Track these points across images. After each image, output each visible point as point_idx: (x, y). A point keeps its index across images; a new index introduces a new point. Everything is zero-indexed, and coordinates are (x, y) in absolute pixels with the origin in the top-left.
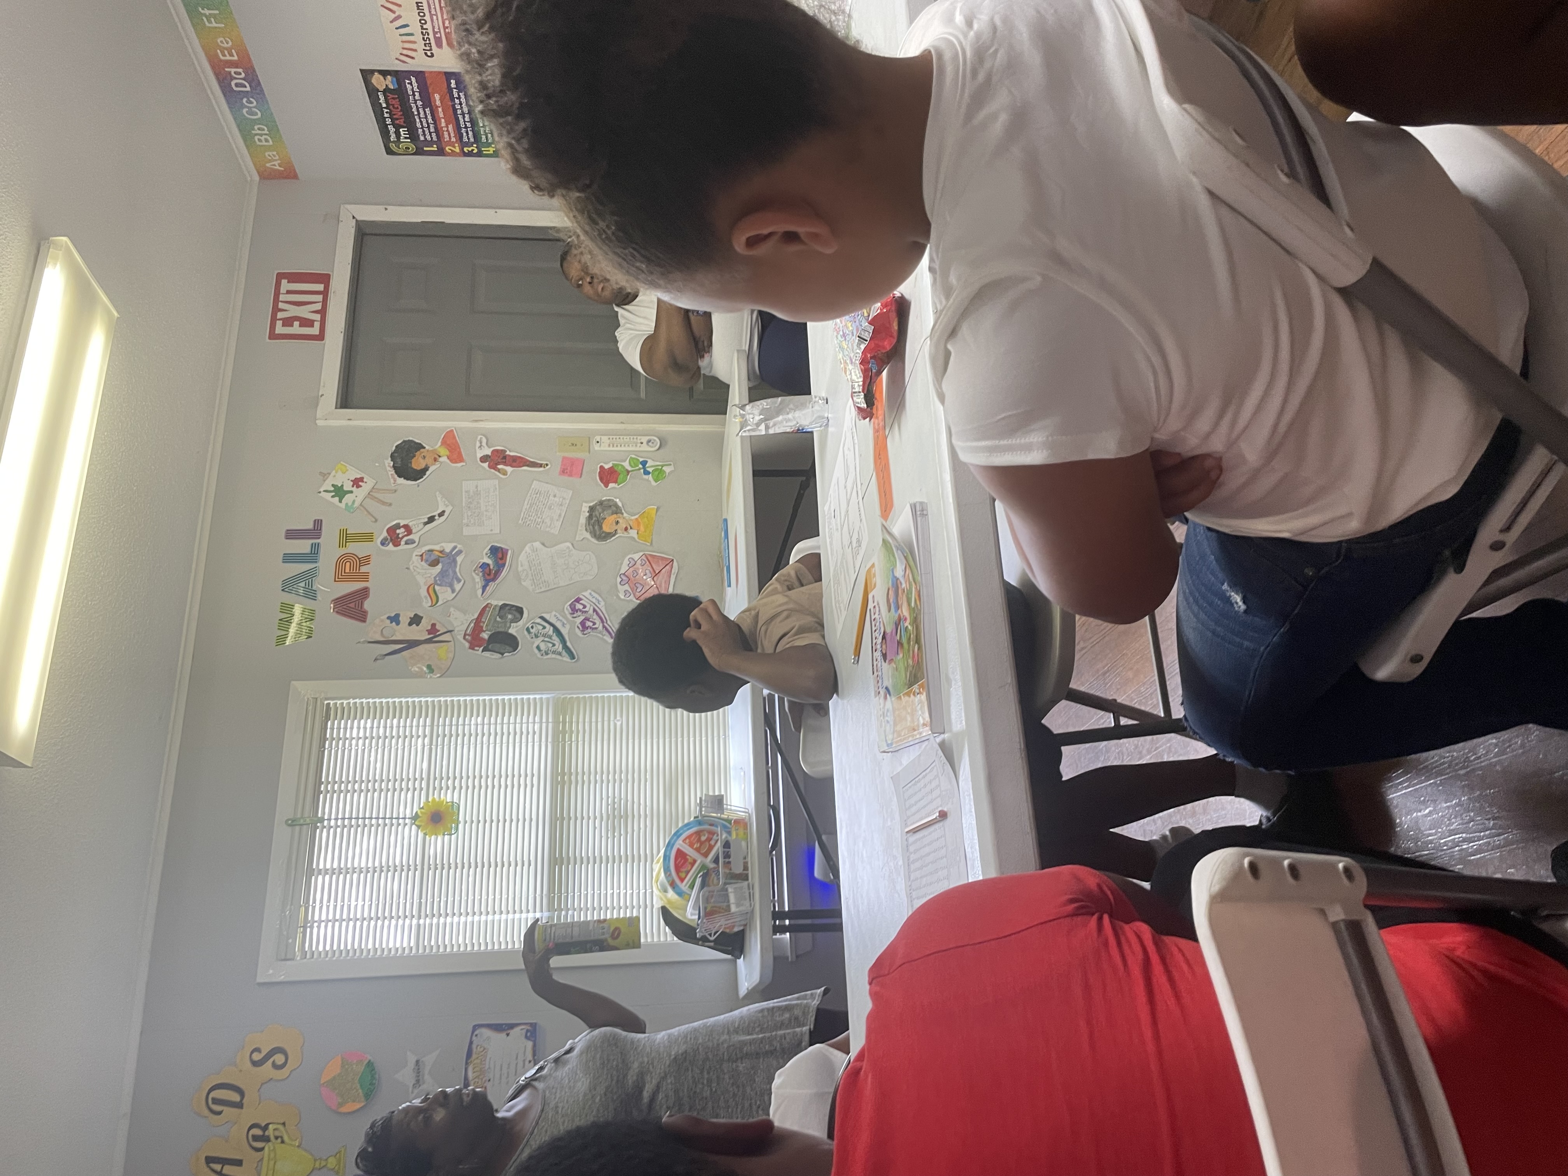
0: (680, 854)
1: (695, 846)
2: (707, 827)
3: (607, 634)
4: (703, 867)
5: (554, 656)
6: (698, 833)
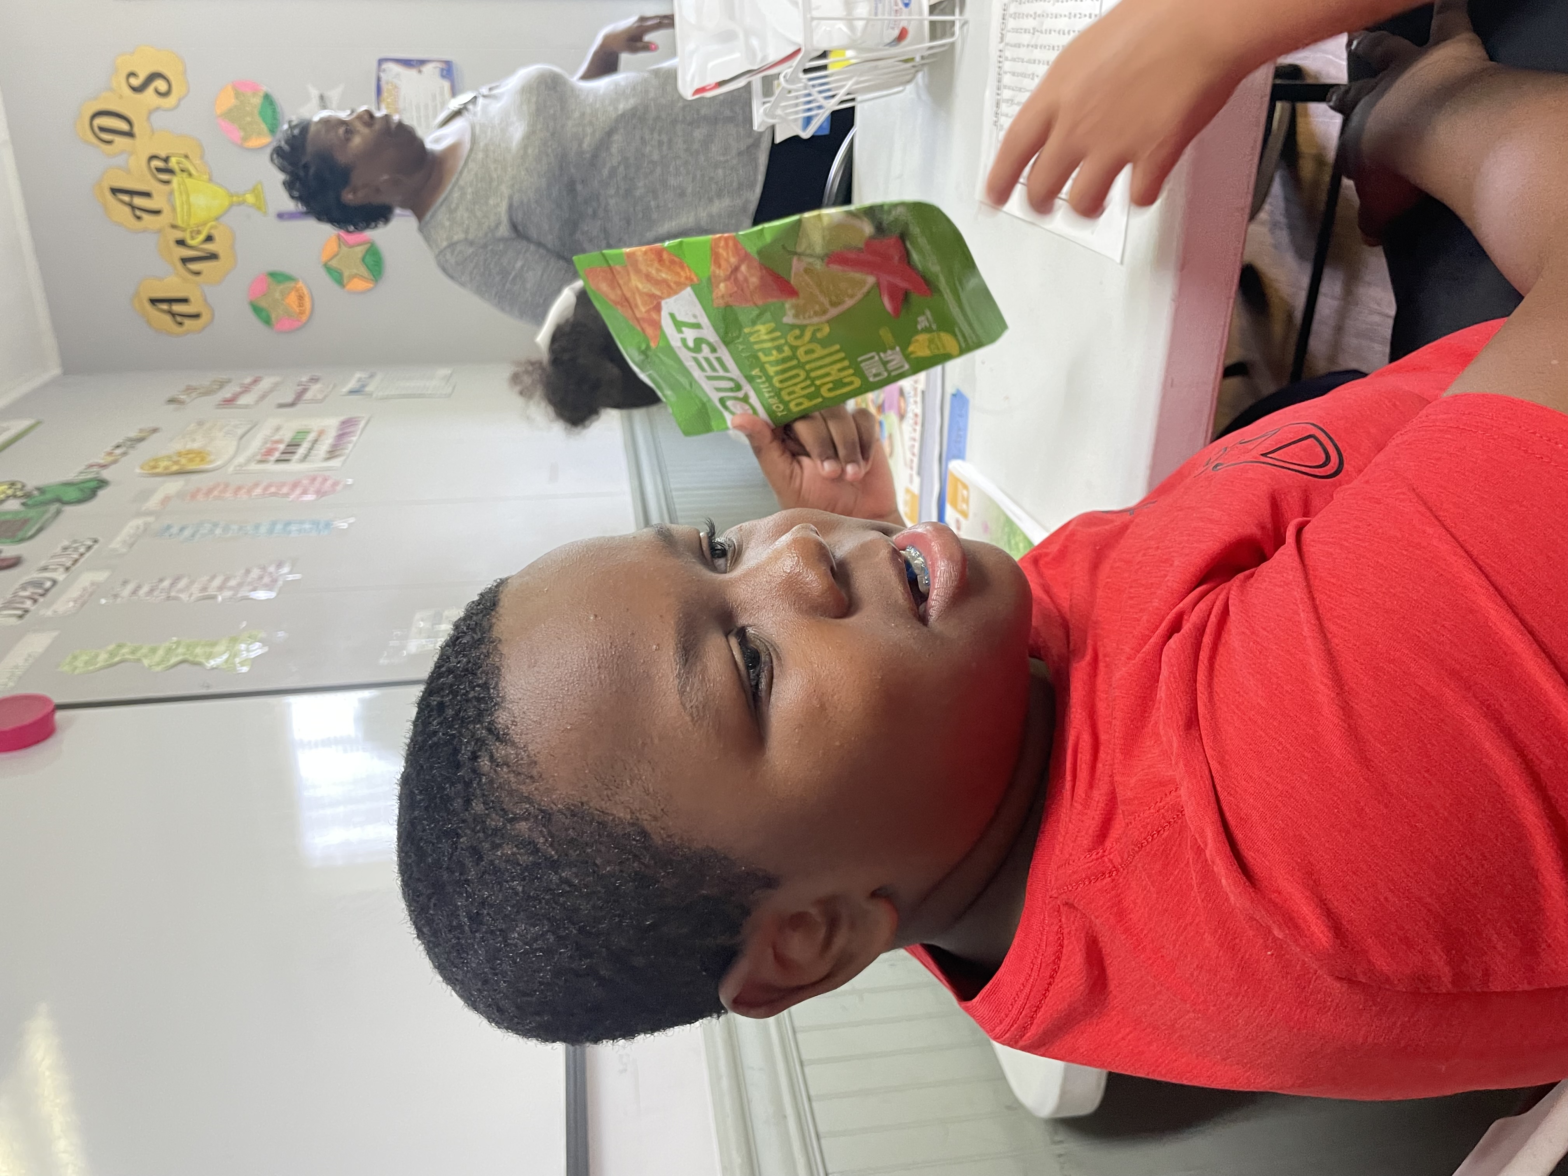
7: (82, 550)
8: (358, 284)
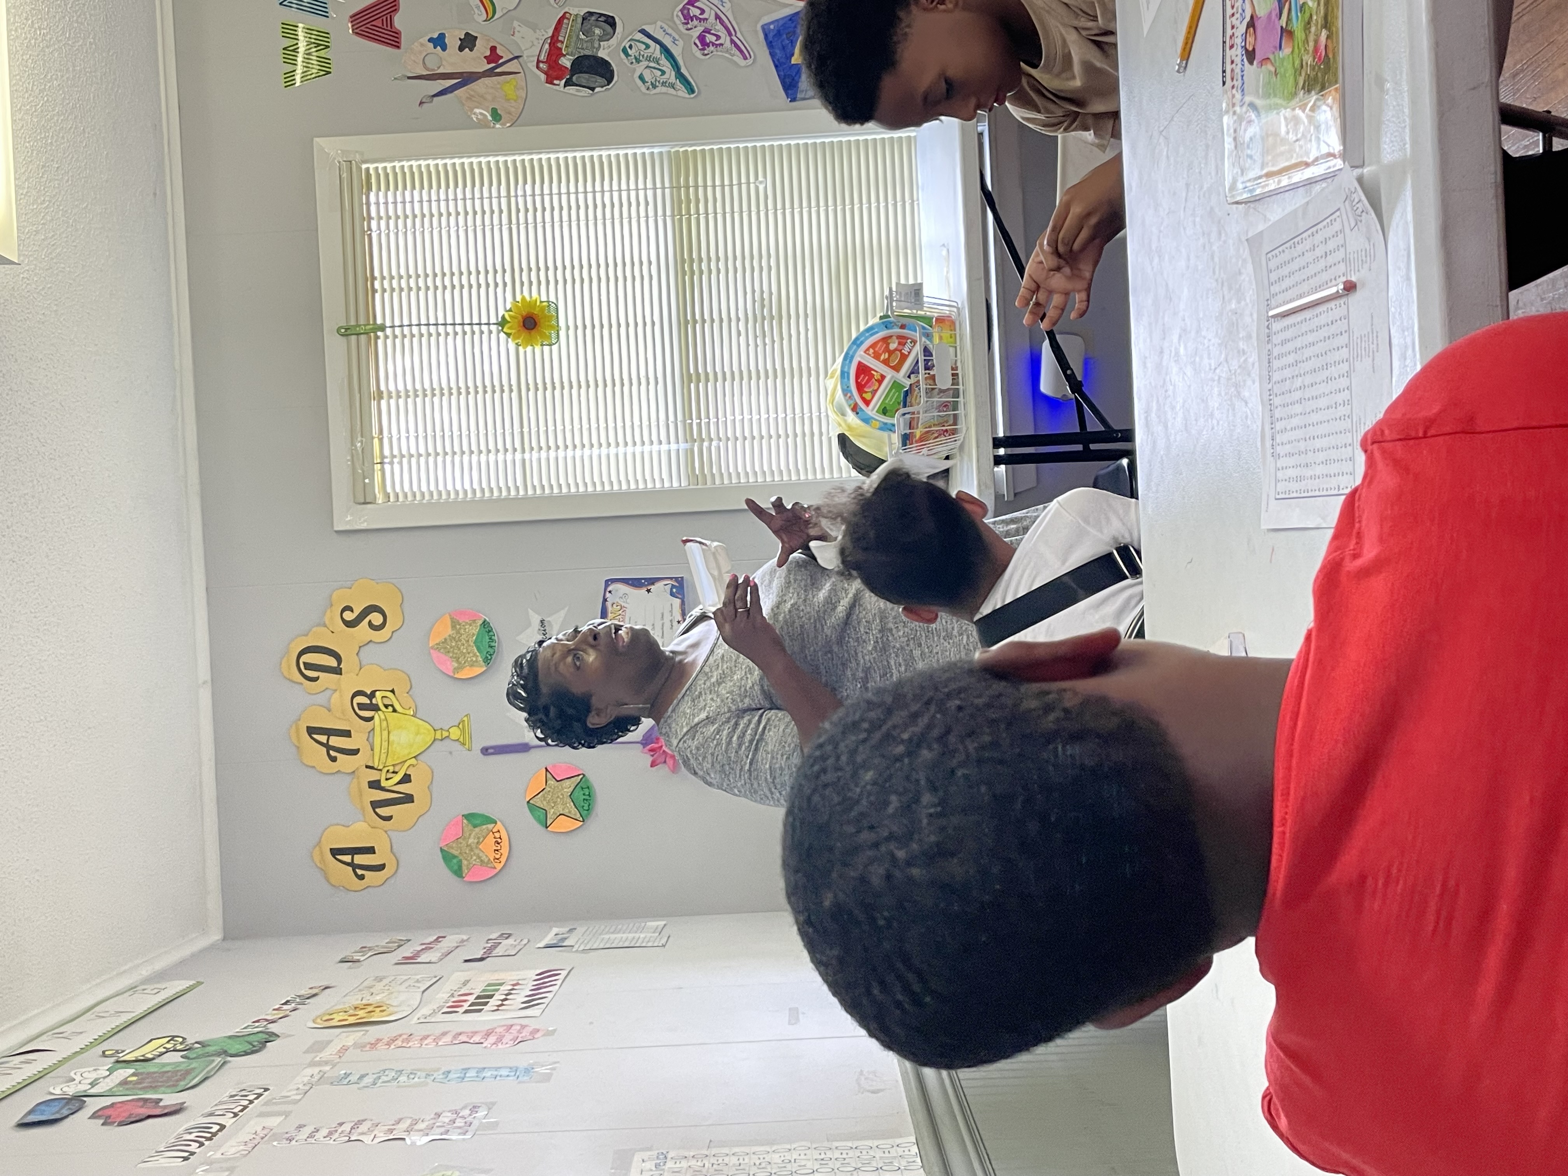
0: (863, 370)
1: (882, 358)
2: (897, 331)
3: (738, 53)
4: (896, 385)
5: (664, 89)
6: (886, 340)
7: (251, 1097)
8: (564, 824)
